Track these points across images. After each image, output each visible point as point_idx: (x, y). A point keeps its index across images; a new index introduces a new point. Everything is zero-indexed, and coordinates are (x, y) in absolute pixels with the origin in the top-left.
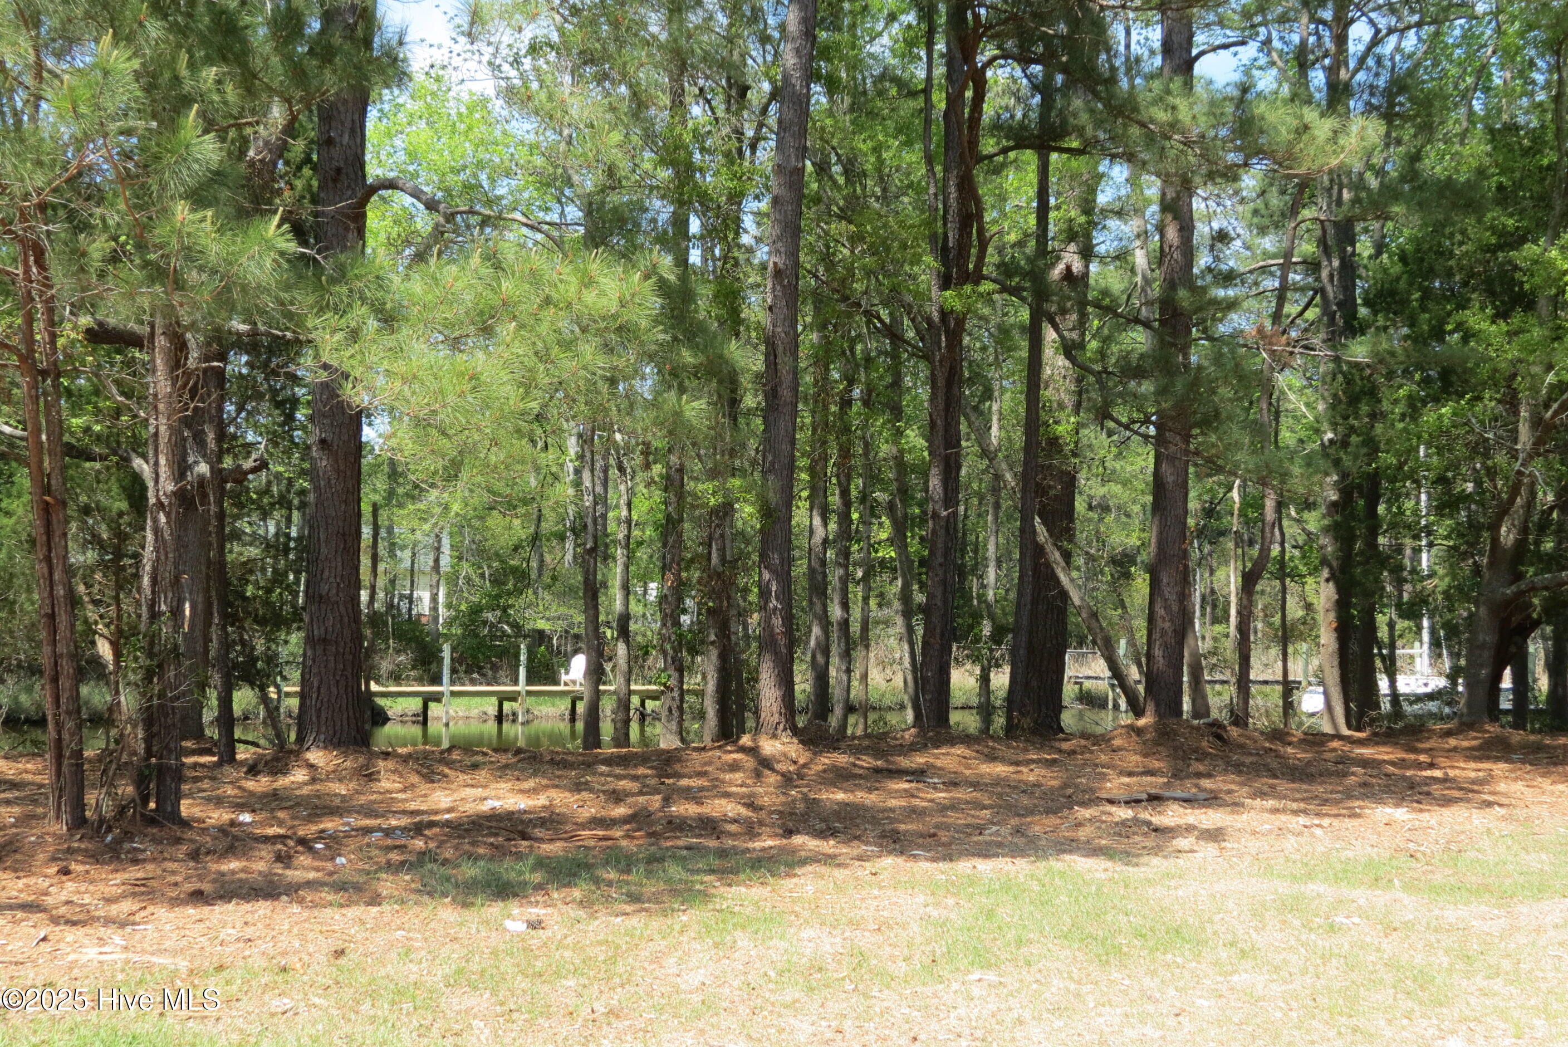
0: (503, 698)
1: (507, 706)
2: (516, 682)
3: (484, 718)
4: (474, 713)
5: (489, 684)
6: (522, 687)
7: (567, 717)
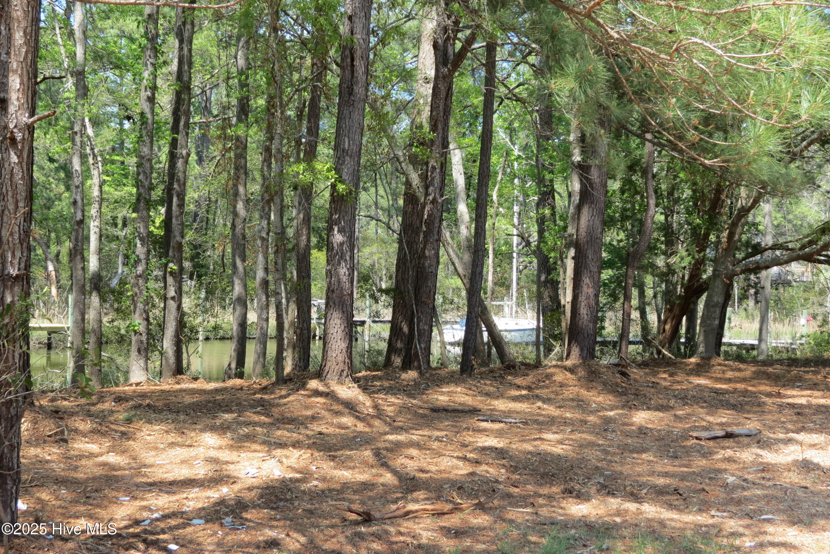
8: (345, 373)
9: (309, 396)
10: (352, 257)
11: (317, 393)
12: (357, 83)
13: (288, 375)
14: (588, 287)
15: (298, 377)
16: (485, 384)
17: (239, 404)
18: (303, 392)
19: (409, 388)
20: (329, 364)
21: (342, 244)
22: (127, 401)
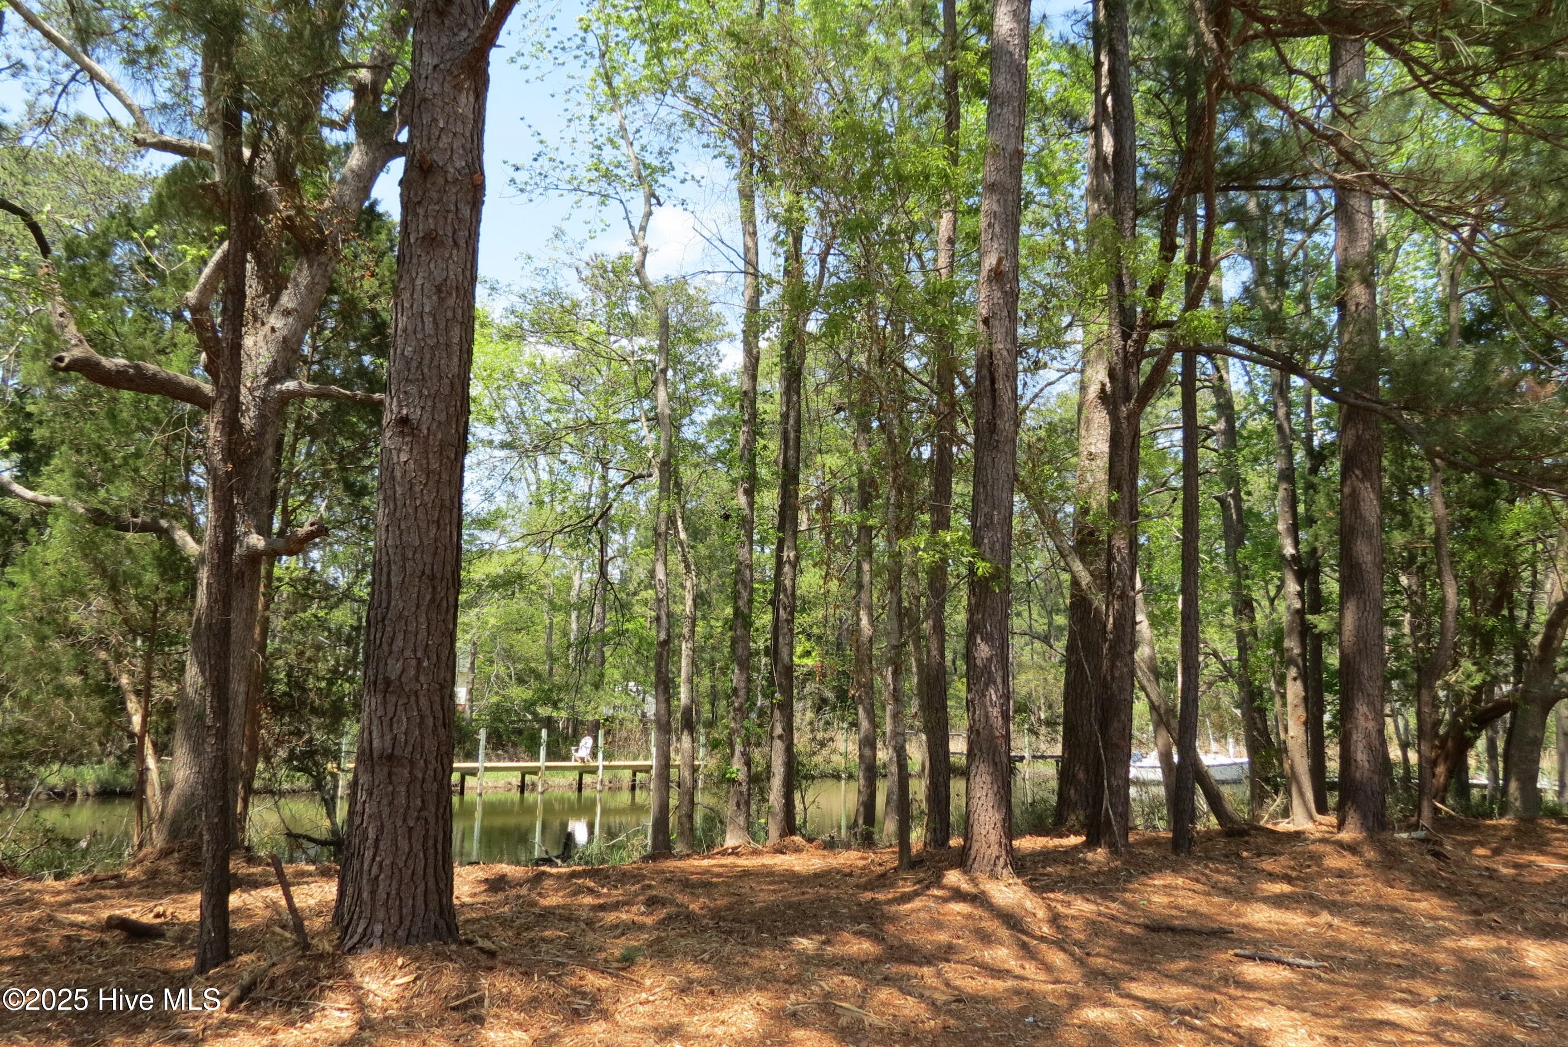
0: (525, 772)
1: (528, 778)
2: (538, 759)
3: (509, 788)
4: (501, 783)
5: (511, 760)
6: (542, 763)
7: (575, 786)
8: (1002, 861)
9: (946, 900)
10: (1005, 682)
11: (958, 895)
12: (1001, 414)
13: (919, 854)
14: (1367, 719)
15: (933, 856)
16: (1217, 871)
17: (834, 914)
18: (936, 892)
19: (1102, 878)
20: (975, 846)
21: (990, 660)
22: (664, 905)
